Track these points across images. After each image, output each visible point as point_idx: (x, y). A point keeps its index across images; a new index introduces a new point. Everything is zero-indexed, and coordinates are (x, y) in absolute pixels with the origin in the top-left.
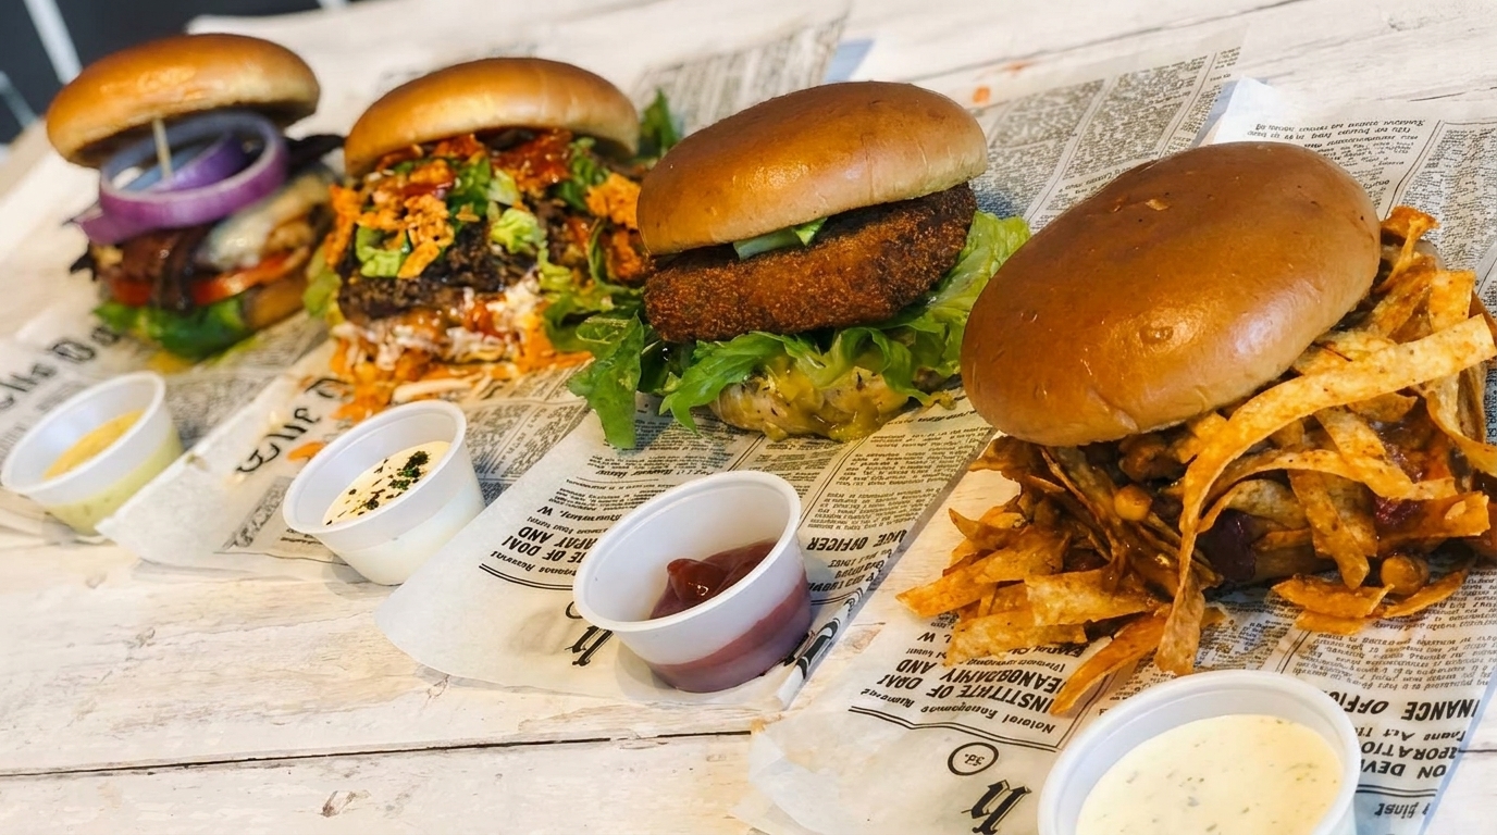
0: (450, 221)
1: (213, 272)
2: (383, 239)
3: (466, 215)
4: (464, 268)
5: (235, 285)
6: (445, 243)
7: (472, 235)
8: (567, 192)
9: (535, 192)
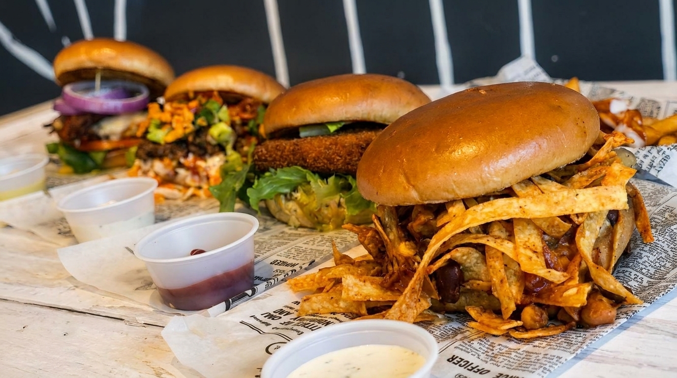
0: (193, 123)
1: (99, 138)
2: (161, 125)
3: (201, 122)
4: (193, 144)
5: (106, 145)
6: (188, 131)
7: (201, 131)
8: (251, 124)
9: (237, 120)
